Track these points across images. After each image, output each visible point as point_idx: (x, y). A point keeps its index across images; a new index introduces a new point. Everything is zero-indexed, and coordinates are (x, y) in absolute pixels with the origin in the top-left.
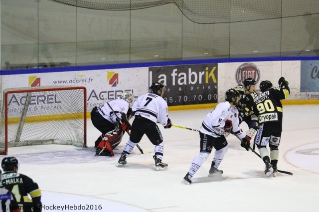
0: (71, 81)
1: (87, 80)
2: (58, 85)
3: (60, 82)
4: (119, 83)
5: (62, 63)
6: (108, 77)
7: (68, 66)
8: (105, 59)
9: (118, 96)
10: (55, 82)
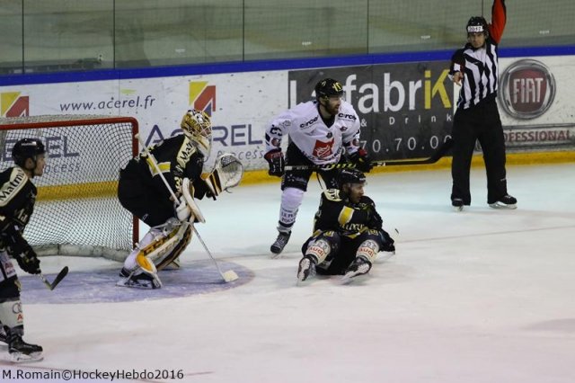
0: (102, 105)
1: (142, 102)
2: (73, 114)
3: (76, 107)
4: (217, 108)
5: (80, 61)
6: (192, 93)
7: (96, 67)
8: (183, 50)
9: (216, 139)
10: (64, 107)
